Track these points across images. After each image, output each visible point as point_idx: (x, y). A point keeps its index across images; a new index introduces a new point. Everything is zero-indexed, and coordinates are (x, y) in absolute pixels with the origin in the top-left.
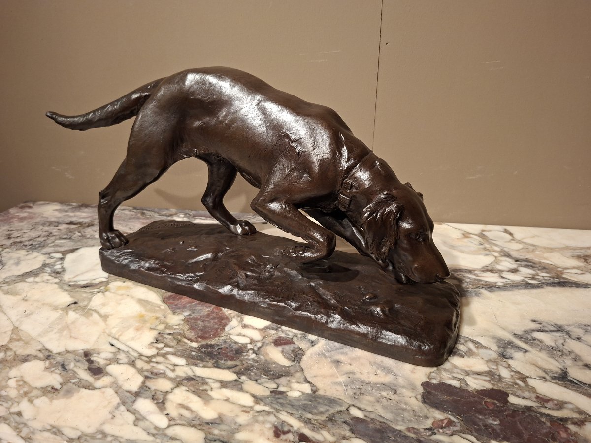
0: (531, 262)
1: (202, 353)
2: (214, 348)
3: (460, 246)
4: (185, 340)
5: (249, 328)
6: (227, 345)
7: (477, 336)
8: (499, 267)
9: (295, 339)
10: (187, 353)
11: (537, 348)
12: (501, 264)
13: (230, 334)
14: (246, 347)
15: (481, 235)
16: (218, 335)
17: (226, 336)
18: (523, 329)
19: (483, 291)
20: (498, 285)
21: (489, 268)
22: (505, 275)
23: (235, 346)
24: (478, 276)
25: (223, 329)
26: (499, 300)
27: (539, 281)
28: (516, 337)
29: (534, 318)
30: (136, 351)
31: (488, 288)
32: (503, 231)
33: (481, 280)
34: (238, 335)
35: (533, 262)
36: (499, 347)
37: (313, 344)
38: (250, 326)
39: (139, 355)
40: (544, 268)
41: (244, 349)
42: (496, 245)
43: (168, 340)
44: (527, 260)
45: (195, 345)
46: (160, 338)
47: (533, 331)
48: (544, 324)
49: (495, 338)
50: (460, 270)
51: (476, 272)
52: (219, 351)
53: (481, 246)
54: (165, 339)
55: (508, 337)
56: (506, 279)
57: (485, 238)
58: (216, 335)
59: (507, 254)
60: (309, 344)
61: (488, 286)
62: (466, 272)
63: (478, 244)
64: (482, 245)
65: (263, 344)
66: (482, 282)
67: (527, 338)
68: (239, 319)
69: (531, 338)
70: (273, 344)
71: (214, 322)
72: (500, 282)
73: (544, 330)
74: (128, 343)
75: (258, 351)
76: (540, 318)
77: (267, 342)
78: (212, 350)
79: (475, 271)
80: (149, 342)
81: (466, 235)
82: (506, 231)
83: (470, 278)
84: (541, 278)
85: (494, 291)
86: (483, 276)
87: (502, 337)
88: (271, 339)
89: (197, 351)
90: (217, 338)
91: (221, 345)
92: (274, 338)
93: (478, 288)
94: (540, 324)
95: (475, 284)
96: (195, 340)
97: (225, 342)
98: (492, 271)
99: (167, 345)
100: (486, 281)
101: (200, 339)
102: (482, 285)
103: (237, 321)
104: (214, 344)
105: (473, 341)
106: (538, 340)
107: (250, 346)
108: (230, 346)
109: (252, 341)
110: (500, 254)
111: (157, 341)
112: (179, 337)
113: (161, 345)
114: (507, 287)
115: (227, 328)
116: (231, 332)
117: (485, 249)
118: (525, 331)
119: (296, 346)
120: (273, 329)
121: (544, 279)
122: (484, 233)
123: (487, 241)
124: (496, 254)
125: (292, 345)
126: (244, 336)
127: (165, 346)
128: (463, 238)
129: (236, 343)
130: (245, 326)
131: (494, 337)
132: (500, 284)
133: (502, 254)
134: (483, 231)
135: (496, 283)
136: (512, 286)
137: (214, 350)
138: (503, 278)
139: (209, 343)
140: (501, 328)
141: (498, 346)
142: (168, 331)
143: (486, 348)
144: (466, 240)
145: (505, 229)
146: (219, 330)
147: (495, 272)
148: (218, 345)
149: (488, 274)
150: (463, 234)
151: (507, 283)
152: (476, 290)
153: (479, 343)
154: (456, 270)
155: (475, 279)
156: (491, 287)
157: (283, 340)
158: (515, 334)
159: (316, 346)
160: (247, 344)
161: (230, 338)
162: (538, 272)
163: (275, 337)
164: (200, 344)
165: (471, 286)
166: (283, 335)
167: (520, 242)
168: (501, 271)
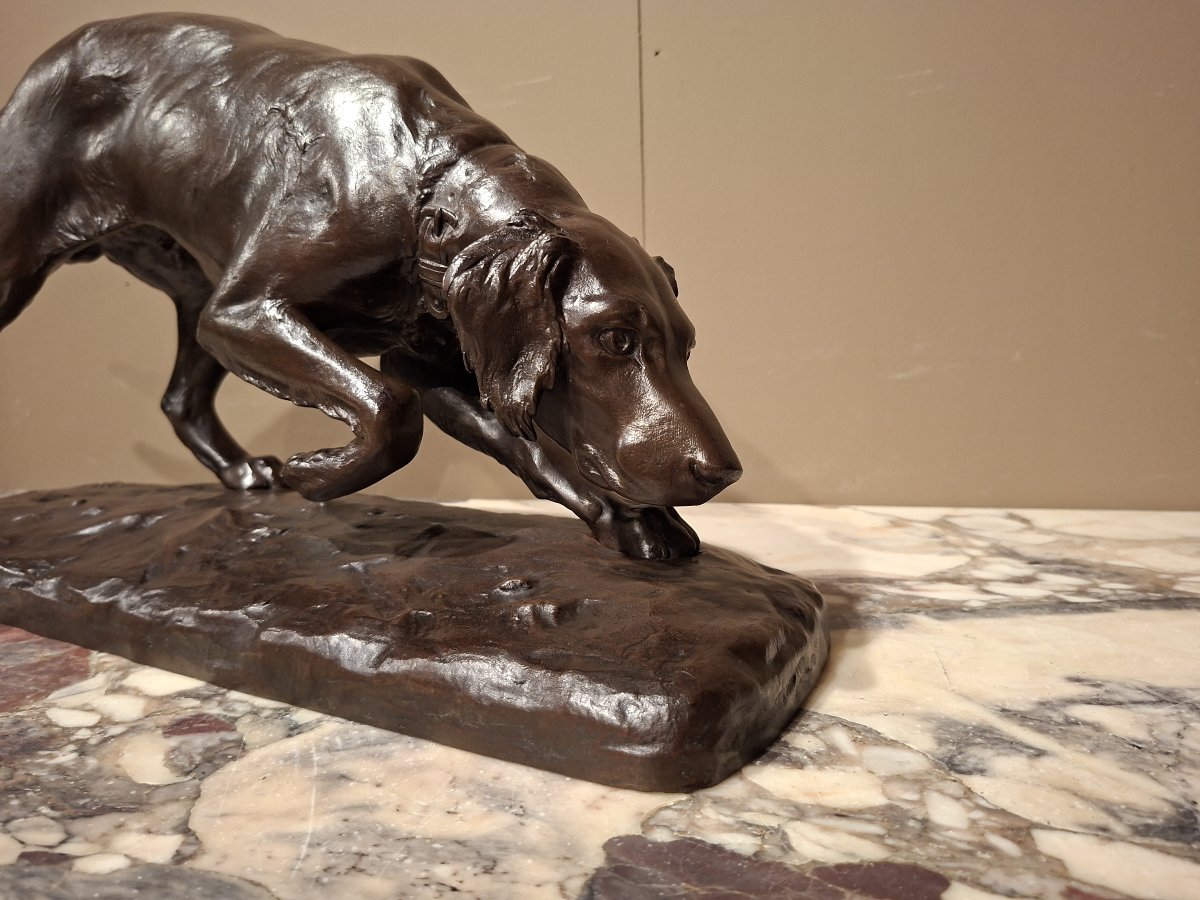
0: (1076, 564)
3: (874, 539)
7: (869, 714)
8: (981, 574)
9: (245, 720)
11: (1083, 745)
12: (987, 568)
13: (51, 706)
15: (942, 523)
18: (1036, 699)
19: (919, 618)
20: (966, 607)
21: (948, 576)
22: (994, 587)
24: (910, 590)
25: (42, 696)
26: (967, 636)
27: (1100, 598)
28: (1007, 717)
29: (1075, 672)
31: (936, 611)
32: (1004, 515)
33: (919, 596)
34: (74, 709)
35: (1084, 563)
36: (941, 742)
37: (296, 732)
38: (135, 690)
40: (1117, 574)
42: (981, 538)
44: (1065, 562)
47: (1072, 702)
48: (1109, 686)
49: (933, 719)
50: (859, 579)
51: (907, 583)
53: (935, 539)
55: (976, 714)
56: (997, 594)
57: (950, 527)
58: (11, 708)
59: (1007, 553)
60: (279, 733)
62: (875, 582)
63: (930, 536)
64: (938, 537)
65: (131, 730)
66: (920, 600)
67: (1049, 720)
68: (118, 674)
69: (1061, 720)
70: (159, 732)
72: (976, 599)
73: (1112, 700)
76: (1098, 672)
77: (150, 725)
79: (903, 580)
81: (899, 524)
82: (1012, 517)
83: (885, 593)
84: (1108, 592)
85: (955, 618)
86: (928, 590)
87: (957, 718)
93: (904, 611)
94: (1098, 686)
95: (897, 605)
98: (954, 580)
100: (932, 600)
102: (918, 605)
105: (849, 726)
106: (1085, 723)
107: (83, 734)
108: (22, 731)
110: (987, 552)
114: (998, 610)
116: (61, 701)
117: (946, 544)
118: (1043, 704)
119: (232, 737)
120: (195, 698)
121: (1116, 594)
122: (951, 520)
123: (956, 531)
124: (976, 552)
128: (889, 527)
130: (117, 690)
131: (926, 718)
132: (974, 604)
133: (993, 551)
134: (948, 516)
135: (964, 601)
136: (1014, 607)
138: (987, 592)
140: (960, 695)
141: (935, 738)
143: (892, 743)
144: (896, 530)
145: (1011, 514)
146: (28, 697)
147: (964, 581)
149: (944, 586)
150: (891, 522)
151: (997, 602)
152: (897, 615)
153: (870, 730)
154: (850, 579)
155: (900, 596)
156: (946, 610)
157: (203, 722)
158: (1003, 710)
159: (301, 736)
160: (79, 728)
161: (42, 715)
162: (1098, 581)
163: (188, 714)
165: (883, 607)
166: (214, 711)
167: (1048, 532)
168: (986, 581)
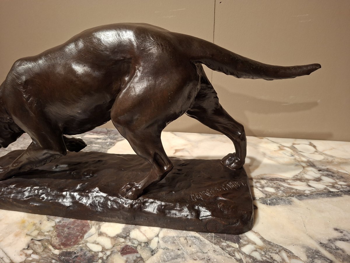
0: (330, 172)
1: (60, 260)
2: (71, 256)
3: (276, 157)
4: (51, 247)
5: (103, 236)
6: (82, 253)
7: (289, 245)
8: (307, 176)
9: (139, 248)
10: (49, 261)
11: (340, 258)
12: (308, 173)
13: (87, 242)
14: (98, 255)
15: (293, 148)
16: (77, 242)
17: (84, 243)
18: (327, 238)
19: (294, 199)
20: (305, 194)
21: (299, 177)
22: (312, 183)
23: (89, 255)
24: (290, 185)
25: (82, 237)
26: (307, 208)
27: (338, 189)
28: (322, 246)
29: (336, 226)
30: (9, 257)
31: (298, 196)
32: (309, 144)
33: (293, 189)
34: (93, 243)
35: (333, 171)
36: (308, 257)
37: (153, 253)
38: (105, 233)
39: (10, 261)
40: (341, 177)
41: (95, 258)
42: (304, 156)
43: (37, 246)
44: (327, 170)
45: (57, 252)
46: (31, 245)
47: (336, 240)
48: (345, 233)
49: (305, 247)
50: (276, 179)
51: (289, 181)
52: (75, 259)
53: (292, 158)
54: (35, 246)
55: (315, 246)
56: (312, 187)
57: (295, 150)
58: (76, 242)
59: (312, 165)
60: (149, 253)
61: (298, 195)
62: (281, 181)
63: (291, 155)
64: (293, 156)
65: (112, 252)
66: (294, 190)
67: (331, 248)
68: (97, 226)
69: (334, 248)
70: (119, 253)
71: (77, 230)
72: (308, 190)
73: (345, 239)
74: (5, 249)
75: (106, 260)
76: (341, 226)
77: (116, 250)
78: (69, 258)
79: (287, 180)
80: (21, 249)
81: (281, 148)
82: (311, 144)
83: (283, 187)
84: (340, 186)
85: (303, 199)
86: (294, 185)
87: (310, 247)
88: (119, 248)
89: (57, 259)
90: (76, 246)
91: (78, 253)
92: (122, 247)
93: (290, 196)
94: (342, 232)
95: (288, 193)
96: (58, 247)
97: (81, 250)
98: (301, 180)
99: (35, 252)
100: (296, 190)
101: (62, 247)
102: (293, 193)
103: (96, 228)
104: (73, 252)
105: (286, 250)
106: (341, 249)
107: (101, 255)
108: (85, 254)
109: (104, 250)
110: (306, 164)
111: (29, 247)
112: (46, 244)
113: (30, 252)
114: (313, 195)
115: (86, 236)
116: (88, 239)
117: (295, 160)
118: (329, 240)
119: (138, 256)
120: (122, 238)
121: (342, 188)
122: (295, 146)
123: (297, 152)
124: (304, 165)
125: (135, 254)
126: (98, 244)
127: (33, 253)
128: (279, 150)
129: (90, 251)
130: (101, 234)
131: (303, 247)
132: (307, 192)
133: (308, 164)
134: (294, 144)
135: (304, 191)
136: (317, 194)
137: (71, 258)
138: (310, 186)
139: (69, 250)
140: (309, 236)
141: (307, 255)
142: (39, 238)
143: (297, 258)
144: (281, 152)
145: (310, 143)
146: (79, 238)
147: (303, 181)
148: (75, 253)
149: (298, 183)
150: (279, 147)
151: (313, 191)
152: (289, 198)
153: (291, 252)
154: (273, 179)
155: (288, 188)
156: (300, 195)
157: (129, 249)
158: (321, 243)
159: (155, 255)
160: (98, 252)
161: (86, 246)
162: (337, 181)
163: (123, 245)
164: (61, 251)
165: (284, 194)
166: (130, 244)
167: (321, 153)
168: (309, 180)
